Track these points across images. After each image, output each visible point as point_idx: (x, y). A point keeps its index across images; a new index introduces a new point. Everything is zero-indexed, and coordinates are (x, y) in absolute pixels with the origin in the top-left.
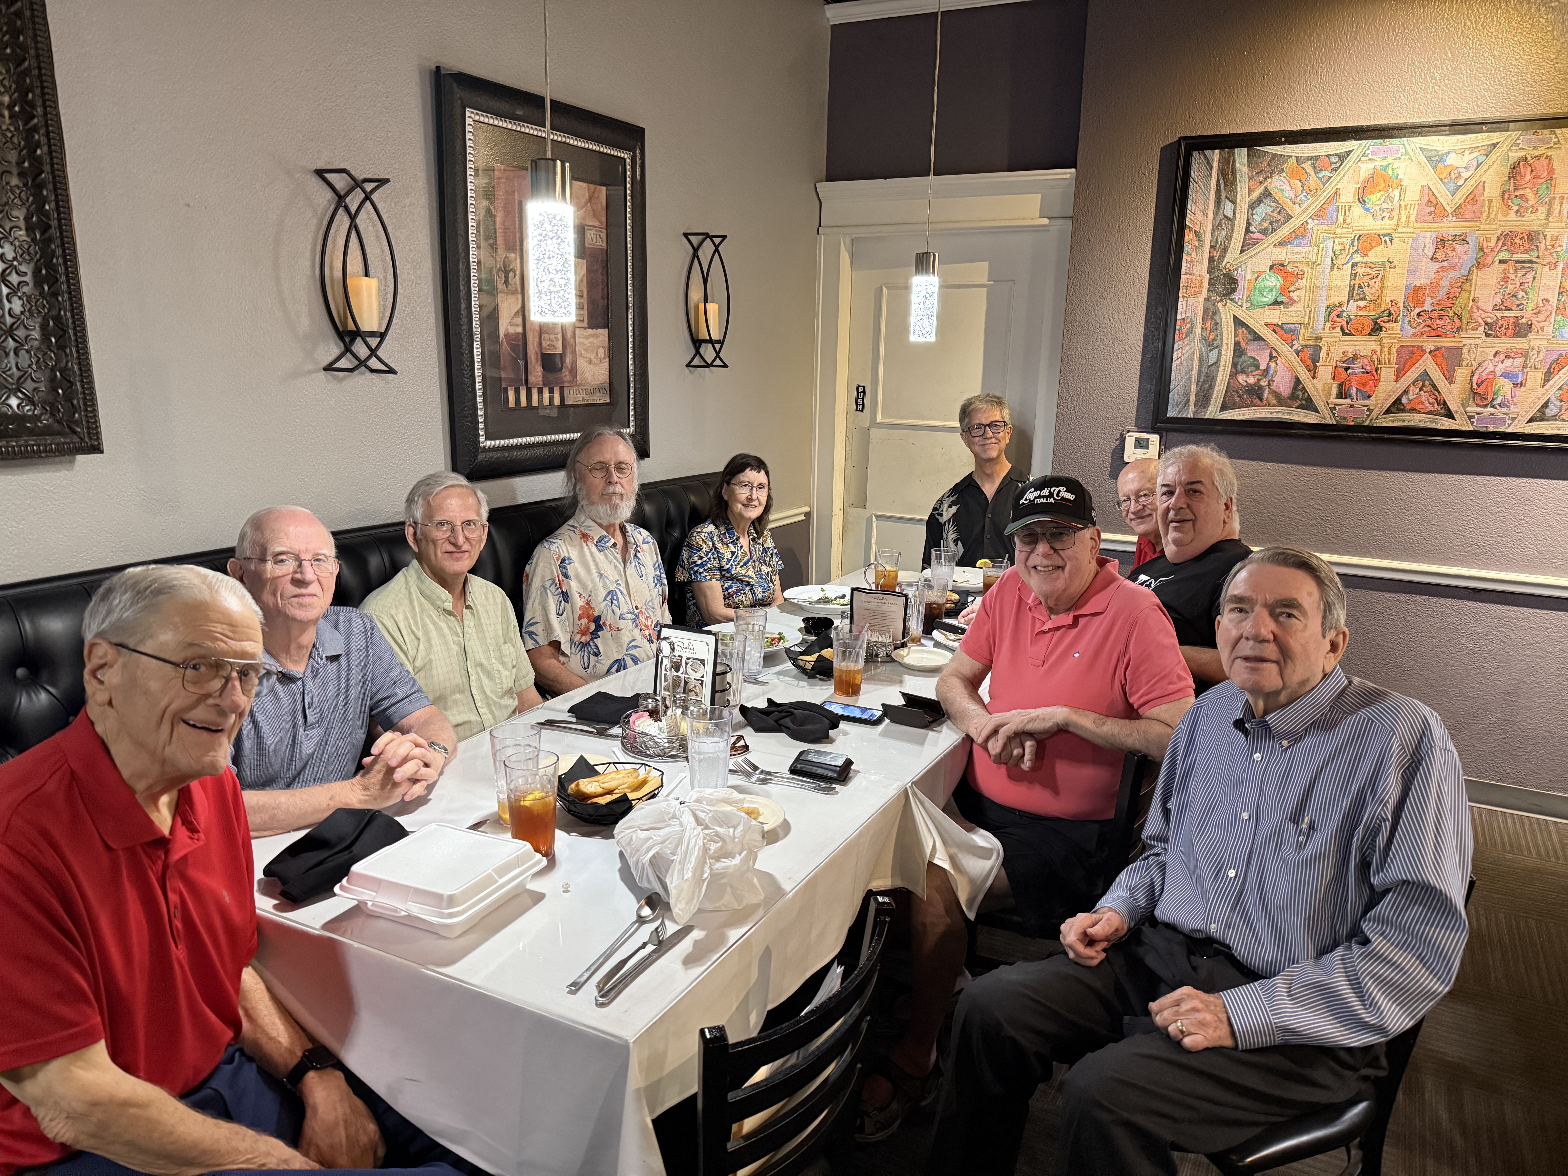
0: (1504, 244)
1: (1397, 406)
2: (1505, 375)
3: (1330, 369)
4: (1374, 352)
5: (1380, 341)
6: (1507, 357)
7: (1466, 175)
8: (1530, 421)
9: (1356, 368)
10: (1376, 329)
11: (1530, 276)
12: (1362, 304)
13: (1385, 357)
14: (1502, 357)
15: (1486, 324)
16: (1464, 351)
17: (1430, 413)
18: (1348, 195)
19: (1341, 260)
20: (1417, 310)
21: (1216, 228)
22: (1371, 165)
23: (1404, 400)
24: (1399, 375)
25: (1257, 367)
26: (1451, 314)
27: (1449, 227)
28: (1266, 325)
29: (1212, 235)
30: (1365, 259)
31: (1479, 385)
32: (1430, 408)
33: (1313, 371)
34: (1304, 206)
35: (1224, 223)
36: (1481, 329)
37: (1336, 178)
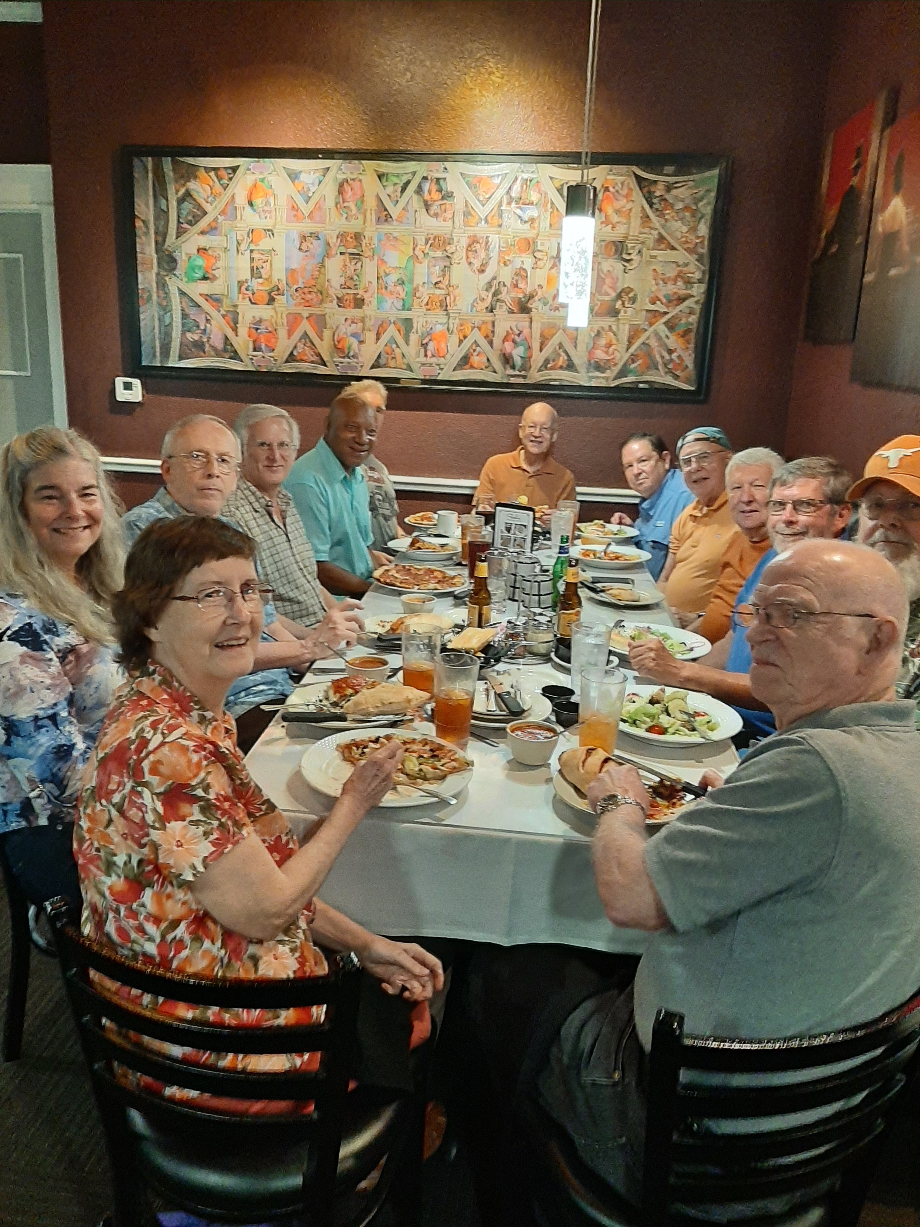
0: (341, 241)
1: (291, 358)
2: (354, 335)
3: (247, 330)
4: (272, 316)
5: (275, 309)
6: (353, 322)
7: (313, 189)
8: (372, 368)
9: (262, 330)
10: (271, 301)
11: (359, 264)
12: (260, 281)
13: (279, 321)
14: (349, 322)
15: (338, 298)
16: (327, 317)
17: (312, 362)
18: (241, 200)
19: (243, 247)
20: (295, 287)
21: (157, 218)
22: (253, 177)
23: (295, 353)
24: (290, 334)
25: (198, 327)
26: (315, 290)
27: (307, 227)
28: (201, 295)
29: (155, 224)
30: (258, 248)
31: (339, 342)
32: (312, 359)
33: (235, 330)
34: (214, 205)
35: (162, 214)
36: (335, 302)
37: (232, 184)
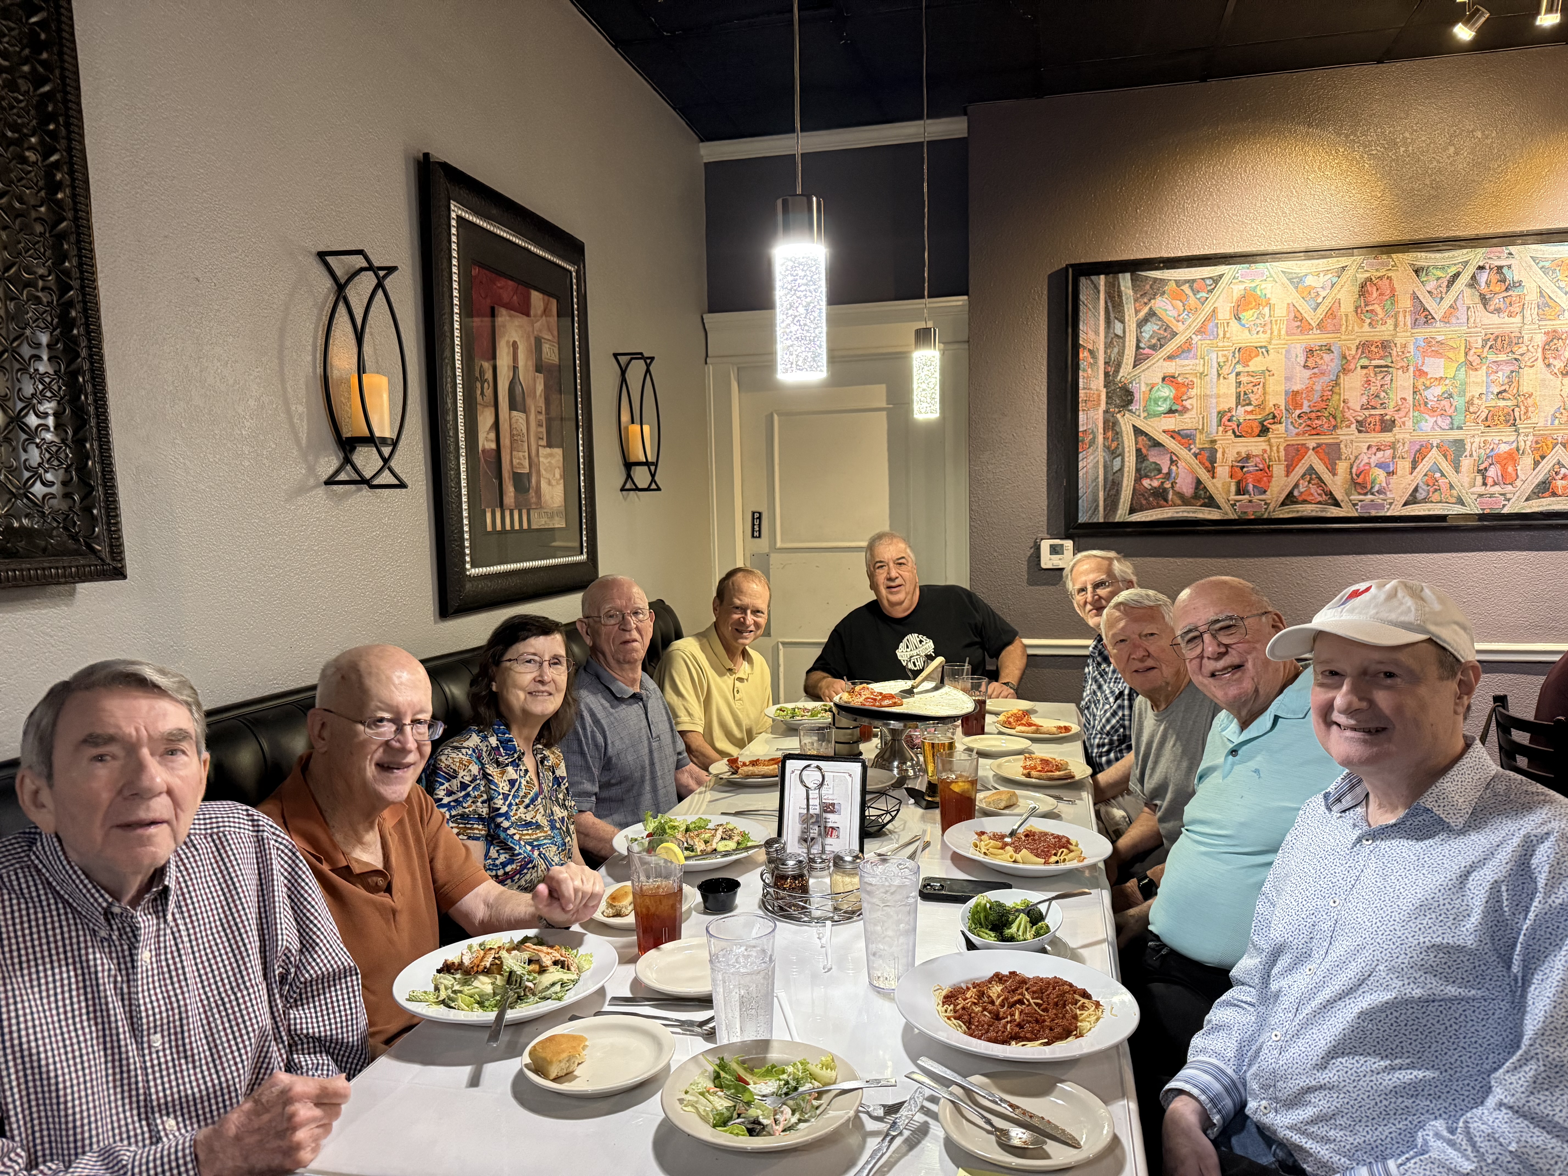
0: (1363, 353)
1: (1290, 499)
2: (1379, 466)
3: (1227, 469)
4: (1265, 451)
5: (1269, 440)
6: (1379, 449)
7: (1323, 294)
8: (1405, 504)
9: (1250, 467)
10: (1264, 431)
11: (1388, 378)
12: (1249, 408)
13: (1274, 454)
14: (1374, 449)
15: (1357, 421)
16: (1342, 446)
17: (1319, 503)
18: (1225, 313)
19: (1225, 371)
20: (1298, 412)
21: (1108, 345)
22: (1242, 287)
23: (1296, 493)
24: (1289, 471)
25: (1160, 471)
26: (1326, 414)
27: (1316, 339)
28: (1164, 432)
29: (1105, 353)
30: (1247, 369)
31: (1358, 476)
32: (1320, 499)
33: (1212, 471)
34: (1187, 323)
35: (1114, 341)
36: (1354, 426)
37: (1212, 298)
